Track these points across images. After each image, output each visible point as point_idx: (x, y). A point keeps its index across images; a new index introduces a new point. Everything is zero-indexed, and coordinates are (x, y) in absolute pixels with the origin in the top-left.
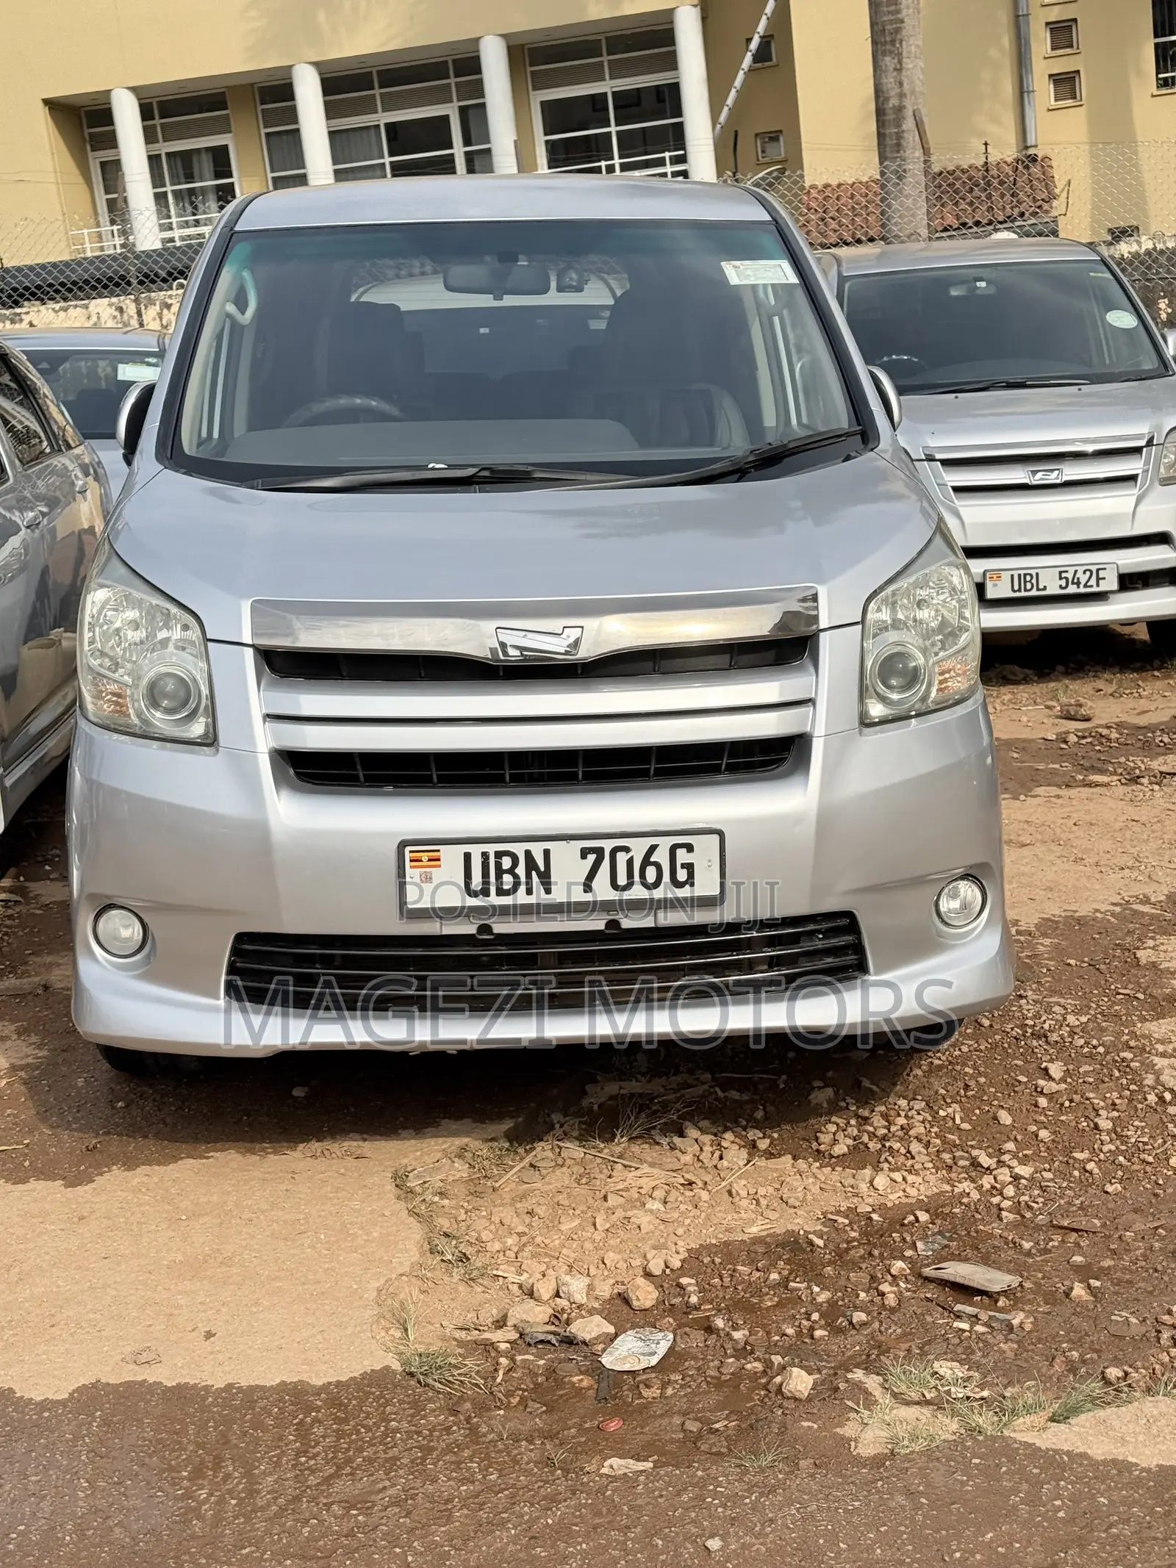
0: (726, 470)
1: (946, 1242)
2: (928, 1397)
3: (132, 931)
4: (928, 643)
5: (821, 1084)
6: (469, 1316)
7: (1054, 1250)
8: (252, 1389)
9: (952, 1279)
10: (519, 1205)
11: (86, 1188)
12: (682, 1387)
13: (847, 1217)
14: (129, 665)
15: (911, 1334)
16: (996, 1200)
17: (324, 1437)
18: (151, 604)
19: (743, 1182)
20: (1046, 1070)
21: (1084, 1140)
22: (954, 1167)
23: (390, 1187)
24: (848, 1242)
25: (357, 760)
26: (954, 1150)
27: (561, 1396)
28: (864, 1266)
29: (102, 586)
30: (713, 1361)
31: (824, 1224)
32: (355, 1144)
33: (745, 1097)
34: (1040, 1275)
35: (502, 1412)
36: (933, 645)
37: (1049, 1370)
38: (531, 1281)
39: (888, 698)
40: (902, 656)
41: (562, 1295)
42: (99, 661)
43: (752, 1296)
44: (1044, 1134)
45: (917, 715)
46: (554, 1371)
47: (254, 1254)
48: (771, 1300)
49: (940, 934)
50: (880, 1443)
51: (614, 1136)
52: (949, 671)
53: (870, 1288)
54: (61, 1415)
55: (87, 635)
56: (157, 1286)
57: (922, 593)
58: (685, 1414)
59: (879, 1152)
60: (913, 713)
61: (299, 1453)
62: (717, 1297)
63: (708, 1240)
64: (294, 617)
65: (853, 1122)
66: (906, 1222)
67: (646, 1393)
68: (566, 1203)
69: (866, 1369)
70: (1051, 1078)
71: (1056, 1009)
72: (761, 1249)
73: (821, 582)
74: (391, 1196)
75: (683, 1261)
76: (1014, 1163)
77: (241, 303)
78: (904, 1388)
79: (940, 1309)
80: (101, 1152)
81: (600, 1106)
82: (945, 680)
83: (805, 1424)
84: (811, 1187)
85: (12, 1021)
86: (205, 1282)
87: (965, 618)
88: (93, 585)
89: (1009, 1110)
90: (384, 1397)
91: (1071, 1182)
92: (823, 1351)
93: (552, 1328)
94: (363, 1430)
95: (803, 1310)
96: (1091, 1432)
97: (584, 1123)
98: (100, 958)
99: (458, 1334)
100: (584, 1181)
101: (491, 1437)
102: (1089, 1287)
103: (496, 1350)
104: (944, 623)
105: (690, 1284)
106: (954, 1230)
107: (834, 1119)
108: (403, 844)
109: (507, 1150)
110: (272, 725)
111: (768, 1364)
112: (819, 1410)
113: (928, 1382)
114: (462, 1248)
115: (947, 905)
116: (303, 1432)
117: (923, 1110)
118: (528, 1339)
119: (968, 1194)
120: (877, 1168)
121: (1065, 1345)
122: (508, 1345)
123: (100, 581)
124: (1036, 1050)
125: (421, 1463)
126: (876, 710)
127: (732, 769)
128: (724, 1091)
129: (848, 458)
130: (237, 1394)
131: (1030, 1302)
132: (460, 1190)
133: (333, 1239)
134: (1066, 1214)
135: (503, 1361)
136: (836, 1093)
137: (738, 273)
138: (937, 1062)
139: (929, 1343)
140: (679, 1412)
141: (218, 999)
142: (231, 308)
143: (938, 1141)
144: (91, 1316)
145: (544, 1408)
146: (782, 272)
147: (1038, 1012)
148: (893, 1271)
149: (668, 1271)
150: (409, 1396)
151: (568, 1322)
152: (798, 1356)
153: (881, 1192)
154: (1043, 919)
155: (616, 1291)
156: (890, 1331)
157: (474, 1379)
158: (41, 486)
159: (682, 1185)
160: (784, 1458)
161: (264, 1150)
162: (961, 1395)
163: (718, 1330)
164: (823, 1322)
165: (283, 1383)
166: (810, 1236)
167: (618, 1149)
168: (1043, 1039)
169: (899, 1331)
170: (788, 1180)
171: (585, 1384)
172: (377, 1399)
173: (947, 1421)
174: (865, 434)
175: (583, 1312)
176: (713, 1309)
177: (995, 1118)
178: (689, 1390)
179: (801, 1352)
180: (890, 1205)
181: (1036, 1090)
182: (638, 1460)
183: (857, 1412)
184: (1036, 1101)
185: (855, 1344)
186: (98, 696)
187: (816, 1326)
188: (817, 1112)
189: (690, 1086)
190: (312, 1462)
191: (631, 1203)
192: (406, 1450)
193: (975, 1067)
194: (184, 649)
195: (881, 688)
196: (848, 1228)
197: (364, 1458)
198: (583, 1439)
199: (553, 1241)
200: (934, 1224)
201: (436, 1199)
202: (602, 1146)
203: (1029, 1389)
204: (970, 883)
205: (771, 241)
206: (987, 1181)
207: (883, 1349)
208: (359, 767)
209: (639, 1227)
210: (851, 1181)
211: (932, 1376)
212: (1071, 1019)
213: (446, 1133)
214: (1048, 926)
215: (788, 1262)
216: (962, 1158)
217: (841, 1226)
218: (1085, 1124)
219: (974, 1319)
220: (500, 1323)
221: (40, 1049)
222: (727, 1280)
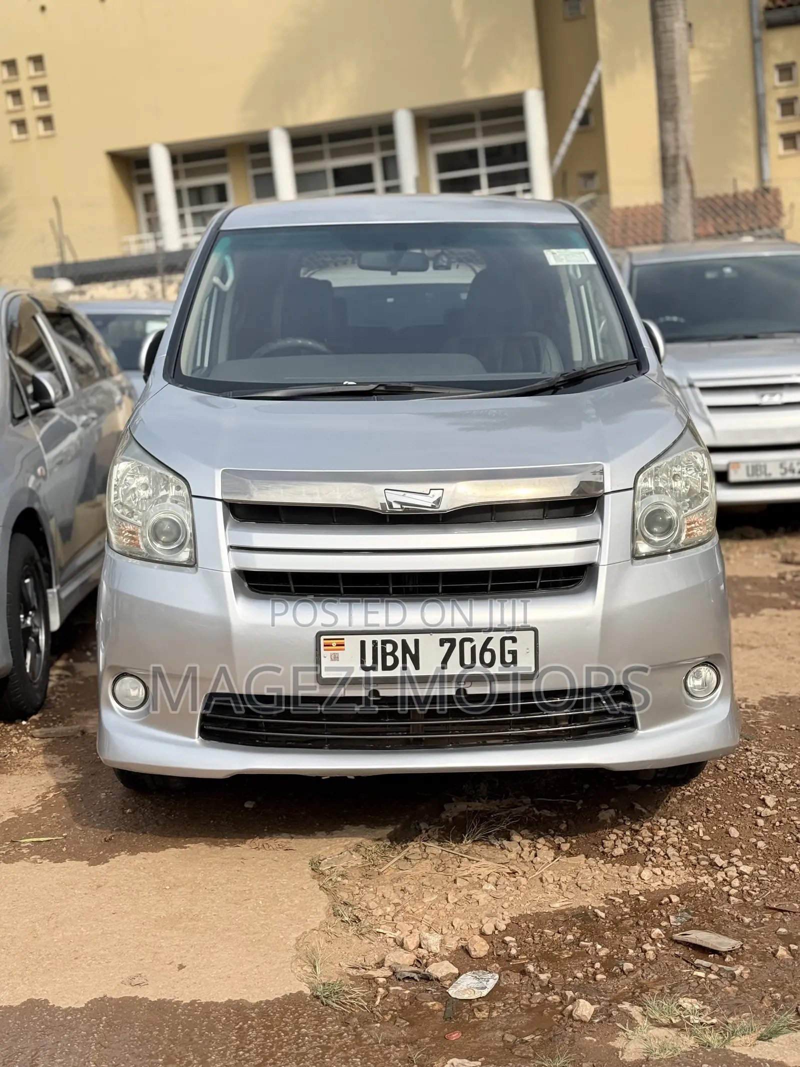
0: (544, 387)
1: (690, 917)
2: (674, 1021)
3: (138, 692)
4: (680, 504)
5: (606, 807)
6: (359, 959)
7: (765, 924)
8: (208, 1004)
9: (693, 942)
10: (395, 885)
11: (103, 866)
12: (504, 1011)
13: (622, 898)
14: (141, 513)
15: (663, 979)
16: (726, 889)
17: (256, 1038)
18: (156, 473)
19: (551, 872)
20: (764, 800)
21: (789, 848)
22: (698, 866)
23: (308, 870)
24: (622, 915)
25: (290, 577)
26: (698, 854)
27: (420, 1015)
28: (632, 931)
29: (124, 460)
30: (525, 994)
31: (606, 903)
32: (285, 840)
33: (554, 815)
34: (756, 941)
35: (378, 1025)
36: (684, 505)
37: (760, 1005)
38: (402, 936)
39: (651, 540)
40: (662, 512)
41: (423, 946)
42: (121, 510)
43: (554, 951)
44: (761, 844)
45: (672, 552)
46: (416, 998)
47: (213, 913)
48: (567, 953)
49: (687, 703)
50: (639, 1053)
51: (462, 839)
52: (694, 522)
53: (637, 947)
54: (79, 1018)
55: (113, 493)
56: (147, 933)
57: (677, 470)
58: (504, 1030)
59: (646, 854)
60: (669, 551)
61: (238, 1049)
62: (530, 950)
63: (525, 912)
64: (250, 481)
65: (628, 833)
66: (663, 902)
67: (479, 1015)
68: (428, 884)
69: (631, 1002)
70: (767, 806)
71: (771, 758)
72: (562, 919)
73: (606, 460)
74: (308, 876)
75: (507, 925)
76: (740, 863)
77: (224, 278)
78: (657, 1015)
79: (685, 962)
80: (115, 842)
81: (453, 818)
82: (692, 529)
83: (588, 1038)
84: (597, 877)
85: (60, 755)
86: (180, 931)
87: (706, 487)
88: (118, 460)
89: (737, 827)
90: (298, 1012)
91: (779, 877)
92: (602, 989)
93: (416, 969)
94: (282, 1034)
95: (589, 961)
96: (786, 1047)
97: (442, 830)
98: (116, 710)
99: (351, 971)
100: (441, 869)
101: (370, 1041)
102: (790, 949)
103: (376, 982)
104: (691, 491)
105: (511, 941)
106: (696, 909)
107: (615, 831)
108: (319, 635)
109: (389, 847)
110: (233, 553)
111: (564, 997)
112: (597, 1029)
113: (675, 1012)
114: (356, 913)
115: (692, 683)
116: (242, 1035)
117: (677, 826)
118: (398, 976)
119: (707, 884)
120: (644, 865)
121: (771, 989)
122: (385, 980)
123: (123, 457)
124: (757, 787)
125: (321, 1058)
126: (644, 548)
127: (544, 586)
128: (539, 810)
129: (627, 380)
130: (198, 1007)
131: (748, 959)
132: (357, 874)
133: (268, 904)
134: (775, 900)
135: (381, 990)
136: (617, 813)
137: (555, 257)
138: (687, 793)
139: (676, 985)
140: (500, 1029)
141: (194, 738)
142: (216, 280)
143: (687, 848)
144: (102, 952)
145: (408, 1023)
146: (585, 257)
147: (759, 761)
148: (653, 936)
149: (496, 932)
150: (314, 1012)
151: (426, 965)
152: (585, 992)
153: (646, 882)
154: (764, 698)
155: (460, 945)
156: (650, 976)
157: (361, 1002)
158: (93, 401)
159: (508, 873)
160: (571, 1062)
161: (223, 843)
162: (697, 1022)
163: (530, 972)
164: (603, 969)
165: (230, 1001)
166: (596, 910)
167: (465, 848)
168: (762, 779)
169: (656, 976)
170: (581, 872)
171: (437, 1007)
172: (293, 1013)
173: (686, 1038)
174: (639, 364)
175: (437, 959)
176: (527, 959)
177: (727, 832)
178: (508, 1013)
179: (587, 989)
180: (652, 890)
181: (756, 814)
182: (471, 1060)
183: (625, 1031)
184: (756, 821)
185: (624, 985)
186: (119, 533)
187: (598, 972)
188: (603, 825)
189: (516, 806)
190: (247, 1055)
191: (473, 885)
192: (311, 1048)
193: (714, 797)
194: (176, 502)
195: (647, 533)
196: (622, 906)
197: (282, 1053)
198: (434, 1045)
199: (418, 910)
200: (682, 904)
201: (339, 879)
202: (454, 845)
203: (745, 1018)
204: (709, 668)
205: (578, 236)
206: (720, 876)
207: (644, 989)
208: (291, 582)
209: (478, 901)
210: (625, 873)
211: (677, 1008)
212: (782, 766)
213: (347, 834)
214: (767, 703)
215: (580, 928)
216: (703, 859)
217: (618, 904)
218: (790, 838)
219: (708, 970)
220: (380, 965)
221: (78, 773)
222: (537, 939)
